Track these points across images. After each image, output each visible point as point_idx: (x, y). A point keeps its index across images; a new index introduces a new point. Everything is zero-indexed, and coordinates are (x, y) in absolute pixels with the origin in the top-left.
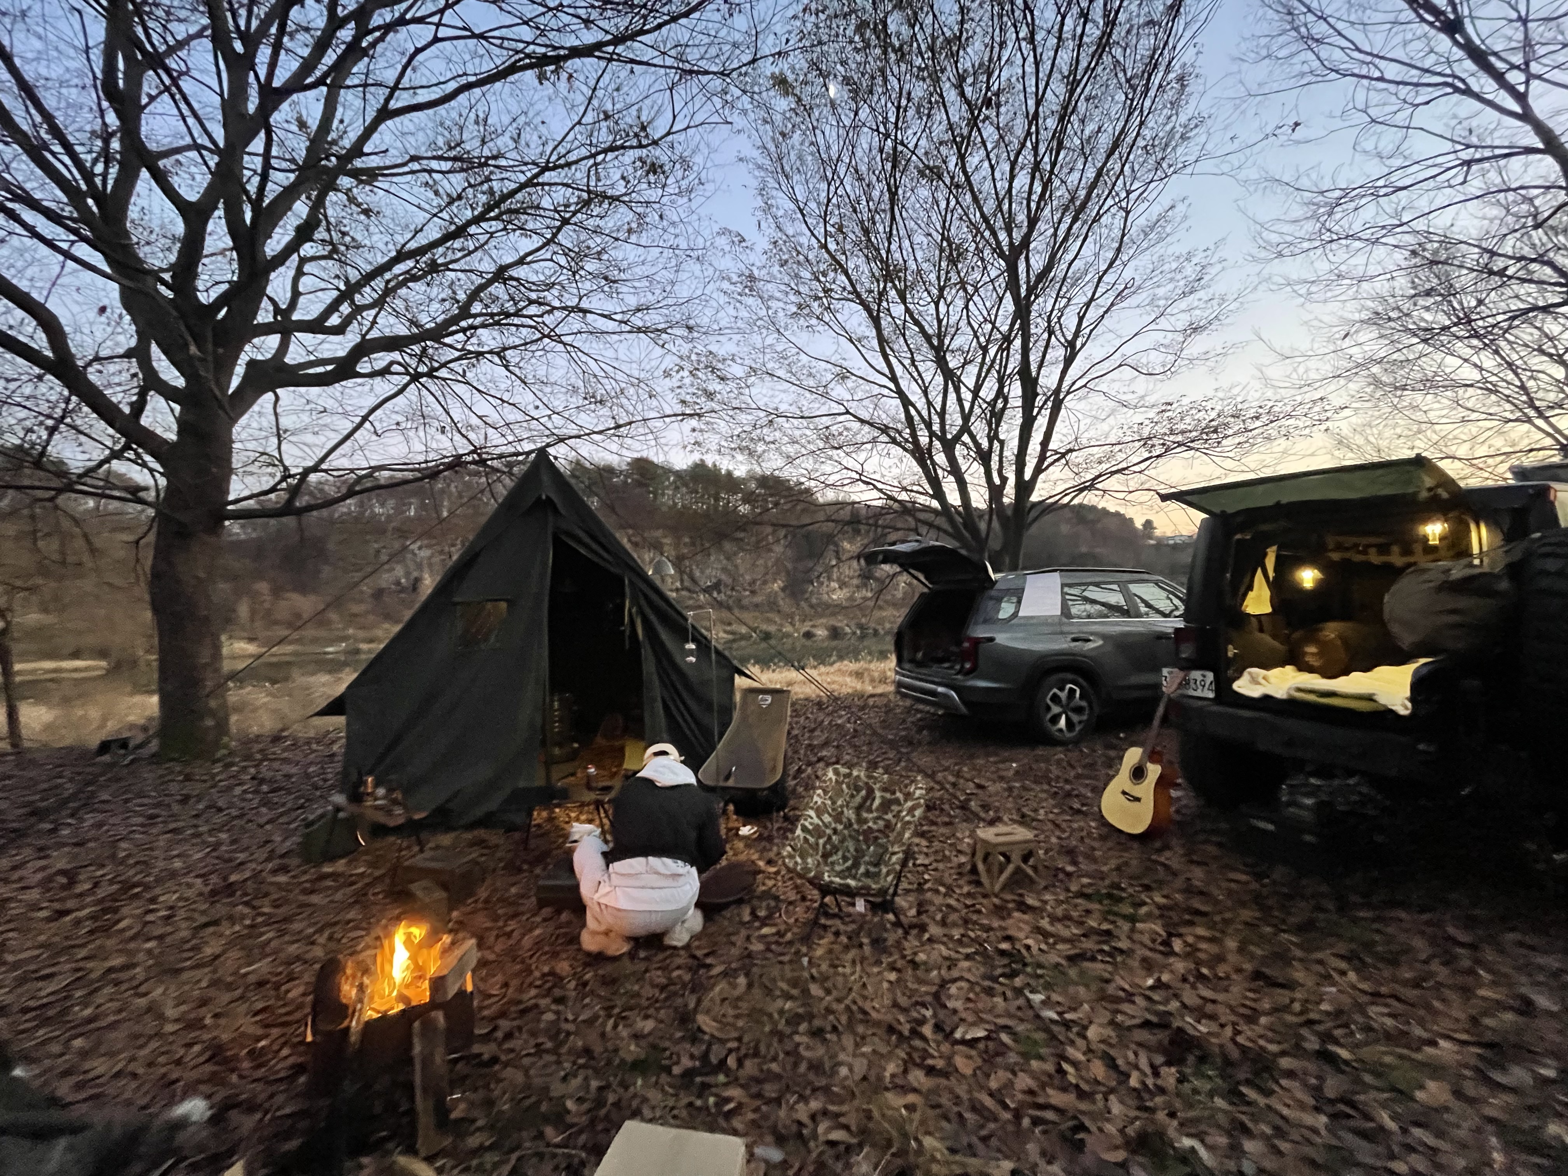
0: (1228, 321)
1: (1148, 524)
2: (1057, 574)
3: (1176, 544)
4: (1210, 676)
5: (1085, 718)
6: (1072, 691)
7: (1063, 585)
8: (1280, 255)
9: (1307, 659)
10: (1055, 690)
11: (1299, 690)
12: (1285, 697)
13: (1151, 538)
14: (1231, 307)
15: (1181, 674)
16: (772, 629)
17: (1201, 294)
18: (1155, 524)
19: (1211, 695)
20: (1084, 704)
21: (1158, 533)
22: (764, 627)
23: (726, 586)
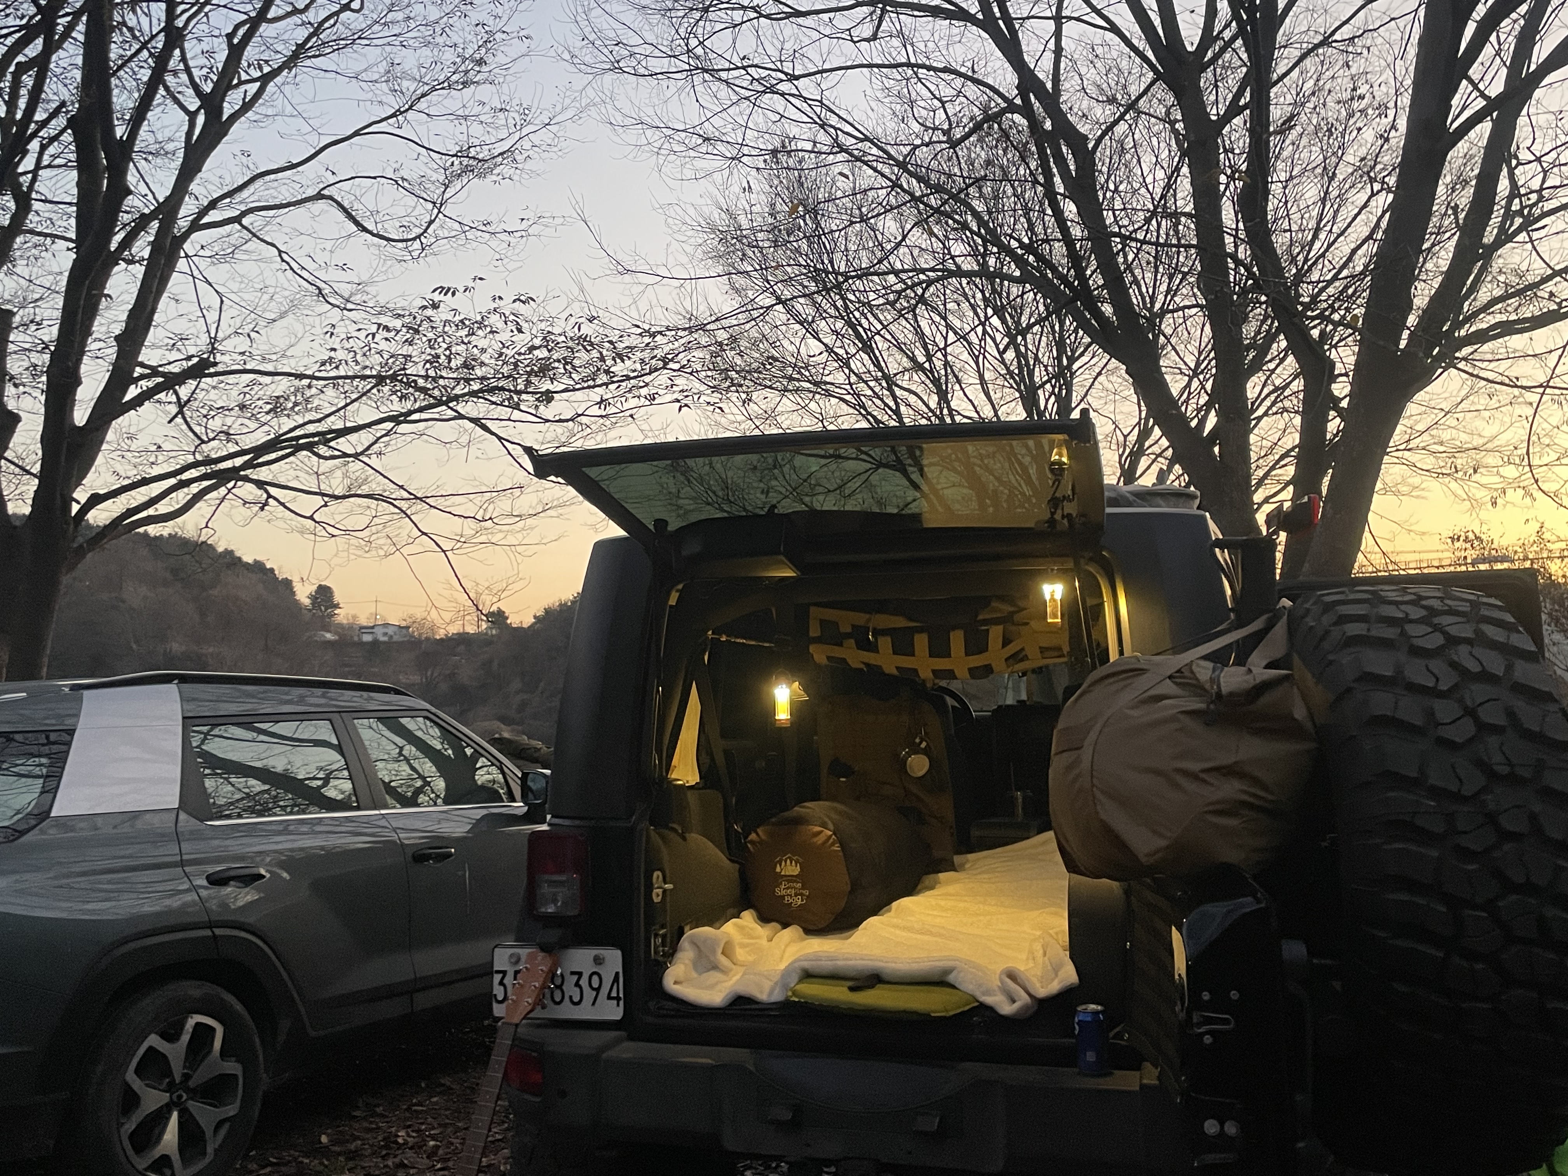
0: (529, 165)
1: (324, 595)
2: (172, 688)
3: (375, 643)
4: (614, 959)
5: (231, 1110)
6: (203, 1033)
7: (187, 720)
8: (616, 68)
9: (780, 891)
10: (154, 1040)
11: (808, 975)
12: (778, 996)
13: (327, 628)
14: (535, 138)
15: (543, 963)
17: (484, 92)
18: (338, 598)
19: (614, 1012)
20: (233, 1067)
21: (342, 616)
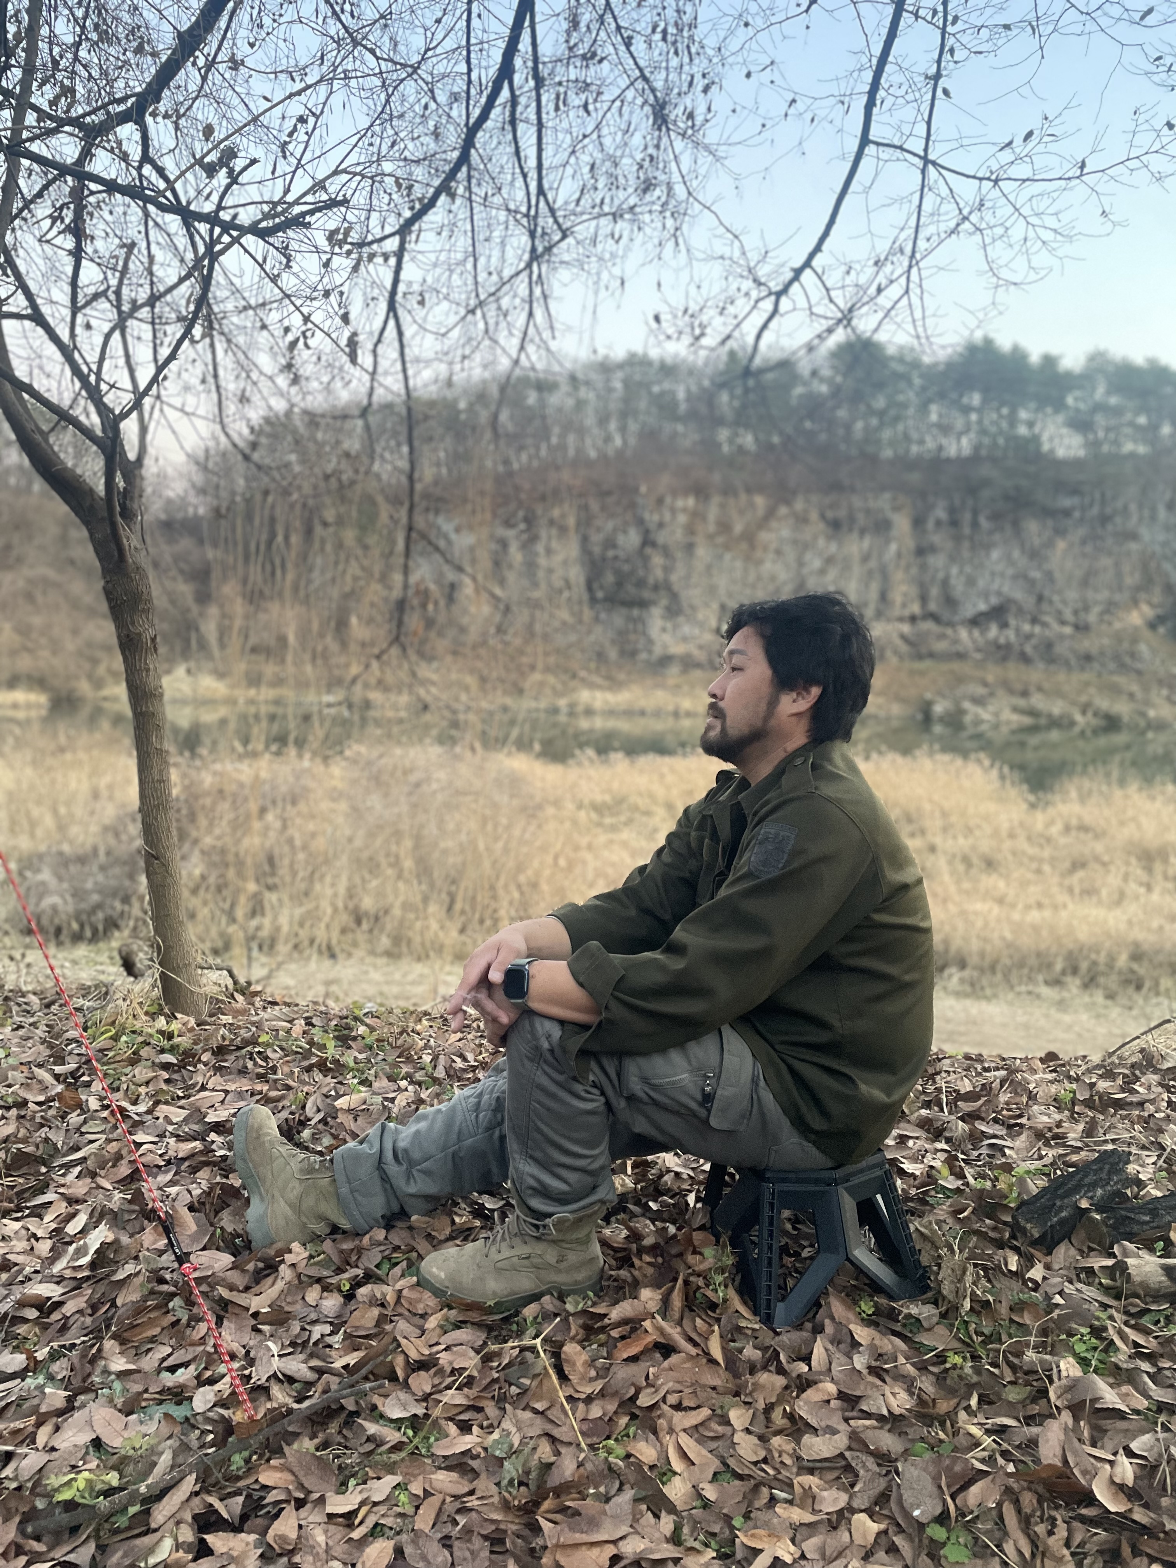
16: (1122, 708)
22: (1103, 704)
23: (1020, 611)
